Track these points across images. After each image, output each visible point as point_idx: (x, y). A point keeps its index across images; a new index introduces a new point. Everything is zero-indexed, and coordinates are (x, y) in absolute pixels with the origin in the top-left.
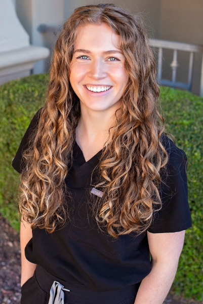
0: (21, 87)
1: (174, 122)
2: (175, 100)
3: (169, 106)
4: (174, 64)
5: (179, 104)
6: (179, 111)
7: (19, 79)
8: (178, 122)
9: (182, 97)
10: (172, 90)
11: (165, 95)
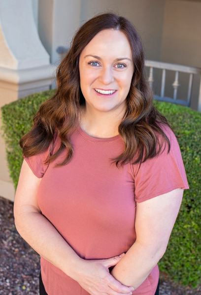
0: (43, 98)
1: (178, 132)
2: (177, 114)
3: (173, 118)
4: (176, 84)
5: (181, 117)
6: (181, 123)
7: (41, 92)
8: (180, 132)
9: (183, 111)
10: (174, 105)
11: (168, 109)
